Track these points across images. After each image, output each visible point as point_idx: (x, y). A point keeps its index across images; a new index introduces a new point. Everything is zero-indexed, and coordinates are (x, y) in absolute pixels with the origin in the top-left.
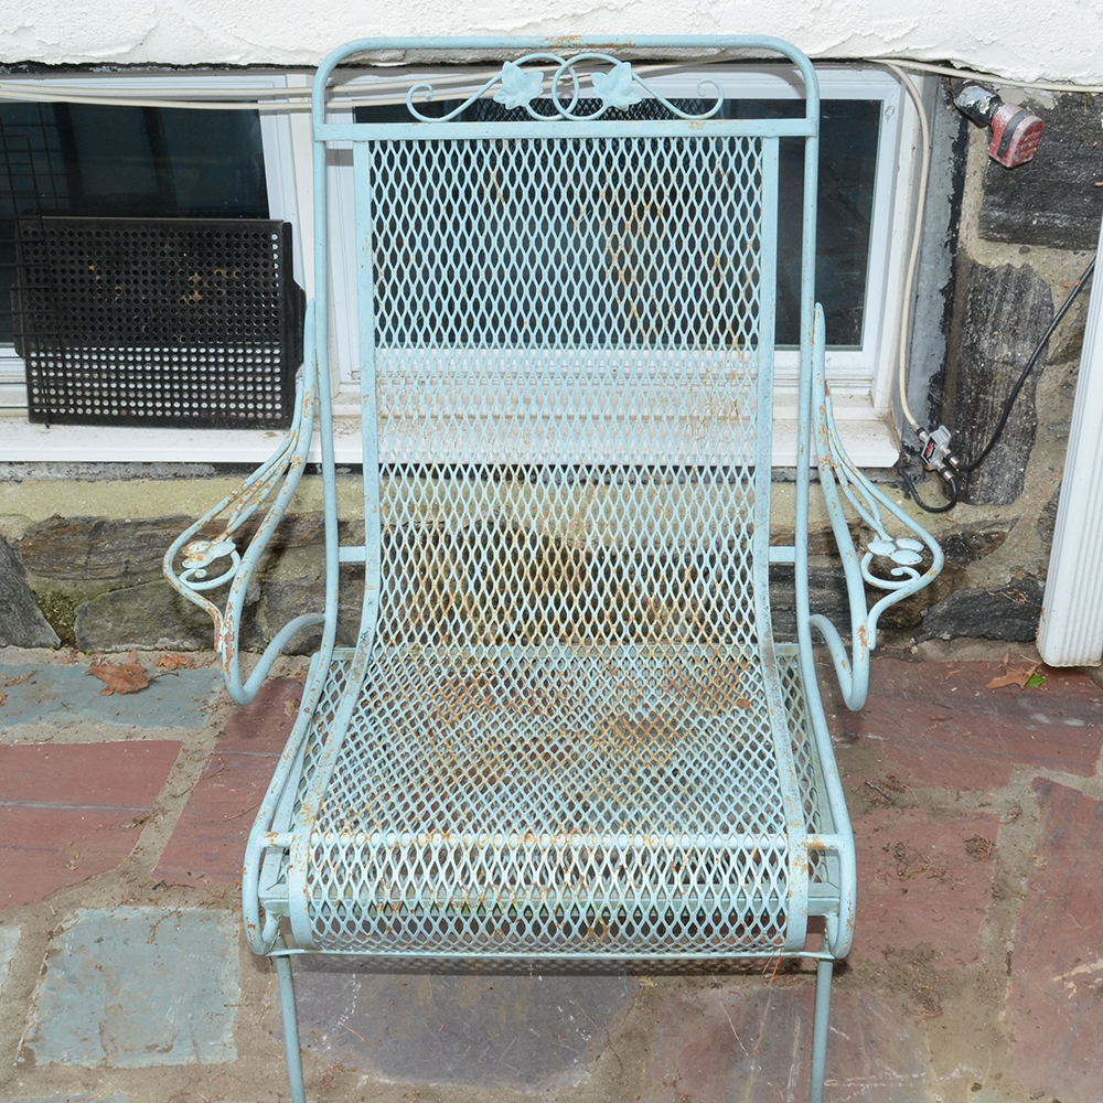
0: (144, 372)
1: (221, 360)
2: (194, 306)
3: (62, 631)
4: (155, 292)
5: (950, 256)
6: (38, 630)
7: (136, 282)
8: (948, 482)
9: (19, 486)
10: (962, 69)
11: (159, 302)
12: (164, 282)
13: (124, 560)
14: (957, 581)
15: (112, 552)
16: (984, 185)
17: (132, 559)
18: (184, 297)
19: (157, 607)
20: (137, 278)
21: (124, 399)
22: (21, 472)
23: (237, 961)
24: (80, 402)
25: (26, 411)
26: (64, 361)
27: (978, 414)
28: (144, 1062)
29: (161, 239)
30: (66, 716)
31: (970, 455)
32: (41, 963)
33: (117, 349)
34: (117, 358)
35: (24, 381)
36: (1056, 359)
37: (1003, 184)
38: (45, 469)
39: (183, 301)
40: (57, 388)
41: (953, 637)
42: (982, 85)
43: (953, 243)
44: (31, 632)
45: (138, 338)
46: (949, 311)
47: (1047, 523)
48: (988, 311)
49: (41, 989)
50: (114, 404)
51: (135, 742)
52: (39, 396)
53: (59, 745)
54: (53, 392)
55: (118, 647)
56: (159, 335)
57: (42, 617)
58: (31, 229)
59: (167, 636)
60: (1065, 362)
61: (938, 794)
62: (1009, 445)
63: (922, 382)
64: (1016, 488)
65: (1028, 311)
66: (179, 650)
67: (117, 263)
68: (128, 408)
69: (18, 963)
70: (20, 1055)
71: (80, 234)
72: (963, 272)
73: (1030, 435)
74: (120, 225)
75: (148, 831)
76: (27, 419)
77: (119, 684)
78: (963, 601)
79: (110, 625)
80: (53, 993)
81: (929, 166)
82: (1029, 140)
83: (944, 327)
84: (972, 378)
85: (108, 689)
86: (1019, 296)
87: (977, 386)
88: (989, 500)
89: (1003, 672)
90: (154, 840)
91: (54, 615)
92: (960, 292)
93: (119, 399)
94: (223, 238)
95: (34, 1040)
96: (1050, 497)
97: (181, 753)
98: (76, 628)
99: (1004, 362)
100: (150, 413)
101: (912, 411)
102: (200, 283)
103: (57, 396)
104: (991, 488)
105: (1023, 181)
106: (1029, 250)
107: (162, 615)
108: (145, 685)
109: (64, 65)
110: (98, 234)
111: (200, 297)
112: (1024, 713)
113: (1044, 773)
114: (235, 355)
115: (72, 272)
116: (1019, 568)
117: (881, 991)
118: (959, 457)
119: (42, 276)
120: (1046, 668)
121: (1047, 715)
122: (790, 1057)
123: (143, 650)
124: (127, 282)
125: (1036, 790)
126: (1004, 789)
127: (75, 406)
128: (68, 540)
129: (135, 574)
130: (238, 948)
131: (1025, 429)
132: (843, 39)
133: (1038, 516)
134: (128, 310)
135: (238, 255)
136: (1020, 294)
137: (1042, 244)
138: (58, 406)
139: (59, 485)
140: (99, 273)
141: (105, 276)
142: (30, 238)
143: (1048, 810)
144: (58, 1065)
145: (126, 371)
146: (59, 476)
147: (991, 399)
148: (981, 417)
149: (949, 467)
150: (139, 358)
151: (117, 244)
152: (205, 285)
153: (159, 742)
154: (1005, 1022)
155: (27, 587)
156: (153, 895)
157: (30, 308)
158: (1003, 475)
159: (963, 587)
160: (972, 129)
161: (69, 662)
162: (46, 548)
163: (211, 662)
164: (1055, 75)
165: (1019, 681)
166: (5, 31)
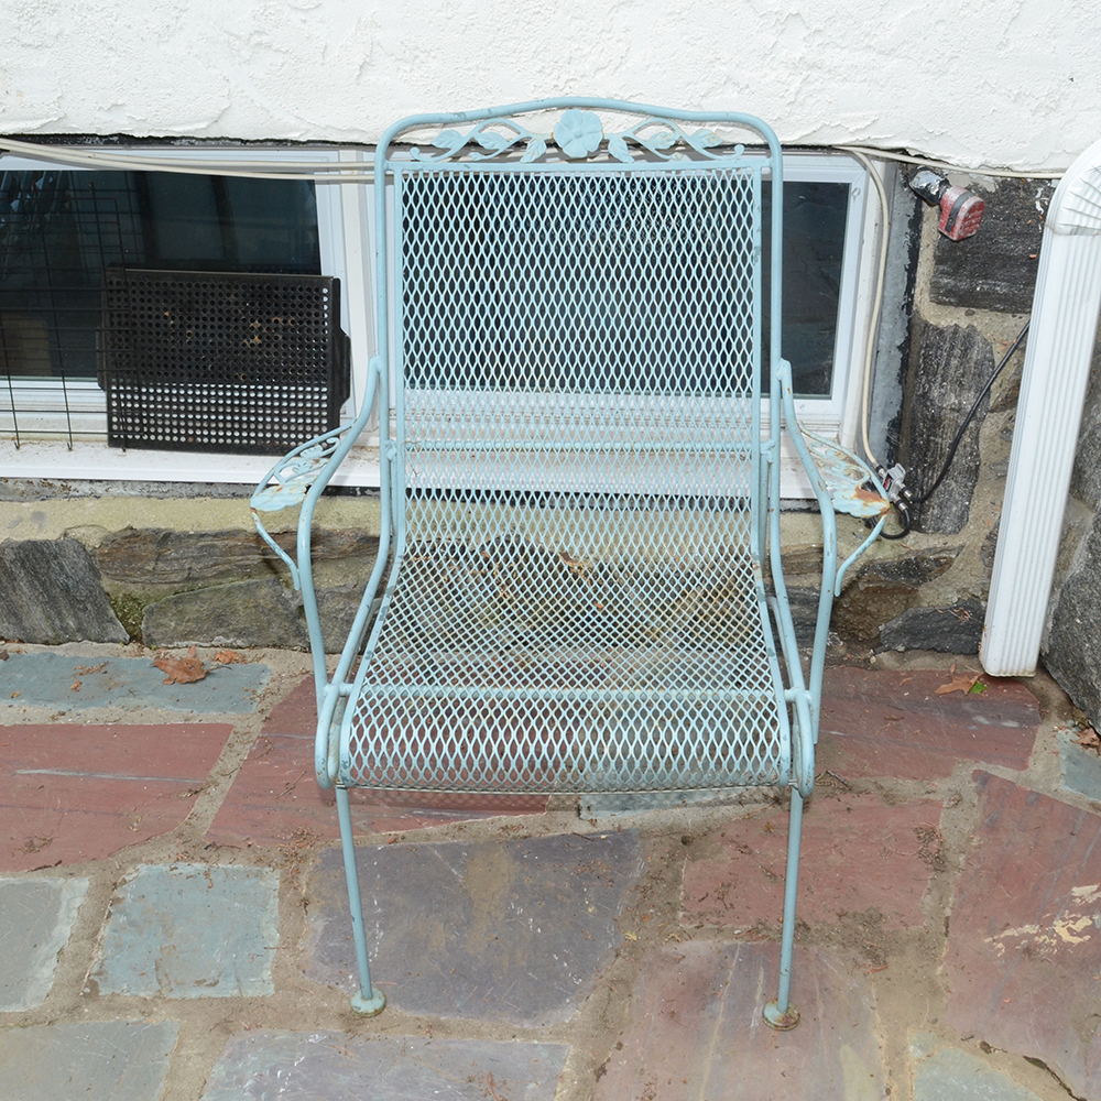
0: (209, 404)
1: (276, 396)
2: (254, 349)
3: (131, 628)
4: (220, 336)
5: (906, 317)
6: (110, 628)
7: (204, 327)
8: (903, 513)
9: (97, 501)
10: (916, 156)
11: (224, 344)
12: (228, 327)
13: (187, 567)
14: (910, 600)
15: (177, 559)
16: (935, 256)
17: (194, 566)
18: (245, 341)
19: (214, 609)
20: (206, 323)
21: (191, 428)
22: (99, 489)
23: (277, 911)
24: (152, 430)
25: (106, 437)
26: (140, 393)
27: (929, 454)
28: (194, 994)
29: (227, 290)
30: (132, 701)
31: (922, 489)
32: (105, 909)
33: (186, 385)
34: (186, 392)
35: (105, 410)
36: (997, 407)
37: (953, 255)
38: (121, 487)
39: (244, 345)
40: (133, 417)
41: (907, 649)
42: (933, 170)
43: (909, 306)
44: (104, 629)
45: (205, 376)
46: (905, 365)
47: (989, 551)
48: (938, 365)
49: (105, 932)
50: (183, 432)
51: (192, 725)
52: (118, 423)
53: (126, 726)
54: (130, 420)
55: (179, 643)
56: (222, 375)
57: (114, 616)
58: (115, 280)
59: (223, 634)
60: (1005, 410)
61: (888, 782)
62: (956, 482)
63: (881, 426)
64: (962, 519)
65: (972, 364)
66: (233, 647)
67: (189, 310)
68: (194, 435)
69: (86, 909)
70: (86, 986)
71: (158, 285)
72: (917, 330)
73: (973, 473)
74: (192, 277)
75: (201, 799)
76: (106, 444)
77: (179, 675)
78: (915, 617)
79: (173, 624)
80: (116, 935)
81: (889, 240)
82: (973, 218)
83: (901, 378)
84: (924, 422)
85: (170, 679)
86: (965, 352)
87: (928, 429)
88: (939, 529)
89: (950, 679)
90: (207, 808)
91: (125, 614)
92: (914, 348)
93: (187, 428)
94: (281, 291)
95: (99, 974)
96: (991, 528)
97: (232, 735)
98: (142, 627)
99: (952, 409)
100: (213, 441)
101: (872, 451)
102: (260, 328)
103: (133, 424)
104: (940, 519)
105: (968, 252)
106: (974, 312)
107: (219, 616)
108: (202, 676)
109: (150, 137)
110: (173, 285)
111: (259, 341)
112: (967, 716)
113: (983, 766)
114: (288, 392)
115: (150, 317)
116: (965, 590)
117: (835, 948)
118: (913, 491)
119: (124, 320)
120: (987, 677)
121: (987, 717)
122: (755, 1001)
123: (200, 646)
124: (197, 327)
125: (975, 780)
126: (947, 780)
127: (149, 433)
128: (139, 548)
129: (197, 579)
130: (278, 900)
131: (969, 467)
132: (814, 128)
133: (981, 544)
134: (197, 351)
135: (293, 305)
136: (966, 350)
137: (985, 308)
138: (133, 433)
139: (133, 500)
140: (173, 318)
141: (178, 322)
142: (115, 287)
143: (985, 797)
144: (119, 995)
145: (194, 404)
146: (132, 493)
147: (940, 440)
148: (932, 456)
149: (904, 499)
150: (205, 393)
151: (189, 294)
152: (265, 330)
153: (213, 725)
154: (941, 975)
155: (103, 589)
156: (205, 854)
157: (112, 347)
158: (951, 507)
159: (915, 605)
160: (926, 208)
161: (136, 656)
162: (119, 555)
163: (260, 658)
164: (995, 162)
165: (963, 688)
166: (101, 108)
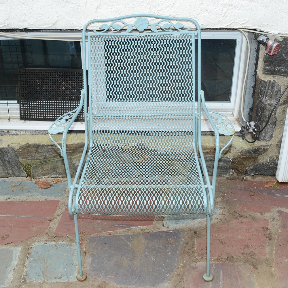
0: (50, 107)
1: (69, 104)
2: (63, 91)
3: (28, 173)
4: (53, 87)
5: (255, 78)
6: (22, 173)
7: (48, 85)
8: (254, 135)
9: (18, 136)
10: (259, 31)
11: (54, 89)
12: (55, 85)
13: (45, 155)
14: (255, 160)
15: (42, 152)
16: (264, 60)
17: (46, 154)
18: (60, 88)
19: (52, 167)
20: (49, 83)
22: (18, 132)
23: (77, 256)
24: (33, 115)
25: (19, 117)
26: (29, 104)
27: (262, 118)
28: (55, 281)
29: (55, 74)
30: (30, 194)
31: (259, 128)
32: (26, 256)
33: (43, 102)
34: (43, 104)
35: (19, 109)
36: (282, 104)
37: (270, 60)
38: (25, 132)
39: (60, 90)
40: (27, 111)
41: (254, 175)
42: (264, 35)
43: (255, 75)
44: (20, 173)
45: (48, 99)
46: (254, 92)
47: (279, 145)
48: (265, 92)
49: (27, 263)
50: (42, 115)
51: (47, 201)
52: (23, 113)
53: (28, 201)
54: (26, 112)
55: (42, 177)
56: (54, 98)
57: (23, 169)
58: (22, 71)
59: (55, 174)
60: (284, 105)
61: (253, 214)
62: (269, 126)
63: (247, 110)
64: (271, 137)
65: (275, 92)
66: (58, 178)
67: (44, 80)
68: (46, 116)
69: (21, 256)
70: (23, 279)
71: (34, 72)
72: (258, 82)
73: (275, 123)
74: (44, 70)
75: (52, 223)
76: (20, 119)
77: (43, 186)
78: (257, 165)
79: (40, 171)
80: (30, 264)
81: (250, 56)
82: (276, 49)
83: (253, 96)
84: (261, 109)
85: (40, 188)
86: (273, 88)
87: (262, 111)
88: (264, 140)
89: (267, 183)
90: (54, 225)
91: (26, 169)
92: (257, 87)
93: (43, 114)
94: (71, 74)
95: (26, 275)
96: (279, 139)
97: (59, 204)
98: (31, 172)
99: (269, 105)
100: (51, 118)
101: (244, 117)
102: (65, 85)
103: (27, 113)
104: (265, 137)
105: (274, 59)
106: (275, 76)
107: (54, 169)
108: (49, 186)
110: (39, 73)
111: (64, 88)
112: (273, 194)
113: (279, 209)
114: (73, 103)
115: (32, 82)
116: (271, 157)
117: (242, 263)
118: (257, 129)
119: (24, 83)
120: (278, 182)
121: (279, 194)
122: (220, 280)
123: (48, 178)
124: (46, 85)
125: (278, 213)
126: (270, 213)
127: (32, 116)
128: (30, 149)
129: (47, 158)
130: (77, 252)
131: (273, 122)
132: (230, 23)
133: (276, 144)
134: (46, 92)
135: (74, 78)
136: (273, 87)
137: (278, 75)
138: (28, 116)
139: (28, 135)
140: (39, 82)
141: (40, 83)
142: (22, 73)
143: (281, 218)
144: (32, 282)
145: (45, 107)
146: (28, 133)
147: (265, 114)
148: (263, 119)
149: (254, 131)
150: (49, 104)
151: (44, 75)
152: (66, 85)
153: (54, 201)
154: (274, 271)
155: (19, 161)
156: (54, 239)
157: (21, 91)
158: (268, 133)
159: (257, 162)
160: (261, 46)
161: (30, 181)
162: (25, 151)
163: (66, 181)
164: (283, 33)
165: (272, 186)
166: (20, 21)
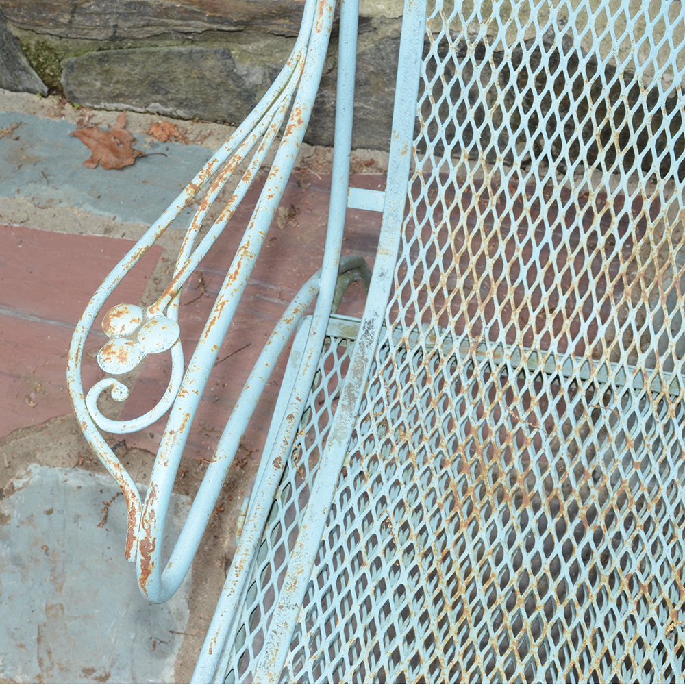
3: (50, 79)
6: (24, 77)
13: (112, 24)
15: (99, 14)
17: (120, 23)
19: (148, 75)
30: (45, 191)
44: (17, 77)
53: (34, 231)
55: (107, 105)
57: (27, 64)
59: (160, 102)
66: (172, 117)
77: (105, 155)
79: (98, 84)
85: (92, 160)
91: (40, 64)
97: (160, 264)
98: (62, 80)
107: (154, 82)
108: (130, 161)
123: (133, 111)
155: (11, 33)
161: (56, 115)
163: (205, 137)
